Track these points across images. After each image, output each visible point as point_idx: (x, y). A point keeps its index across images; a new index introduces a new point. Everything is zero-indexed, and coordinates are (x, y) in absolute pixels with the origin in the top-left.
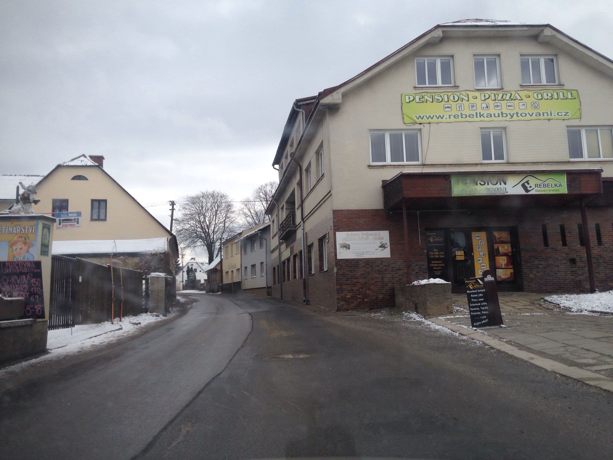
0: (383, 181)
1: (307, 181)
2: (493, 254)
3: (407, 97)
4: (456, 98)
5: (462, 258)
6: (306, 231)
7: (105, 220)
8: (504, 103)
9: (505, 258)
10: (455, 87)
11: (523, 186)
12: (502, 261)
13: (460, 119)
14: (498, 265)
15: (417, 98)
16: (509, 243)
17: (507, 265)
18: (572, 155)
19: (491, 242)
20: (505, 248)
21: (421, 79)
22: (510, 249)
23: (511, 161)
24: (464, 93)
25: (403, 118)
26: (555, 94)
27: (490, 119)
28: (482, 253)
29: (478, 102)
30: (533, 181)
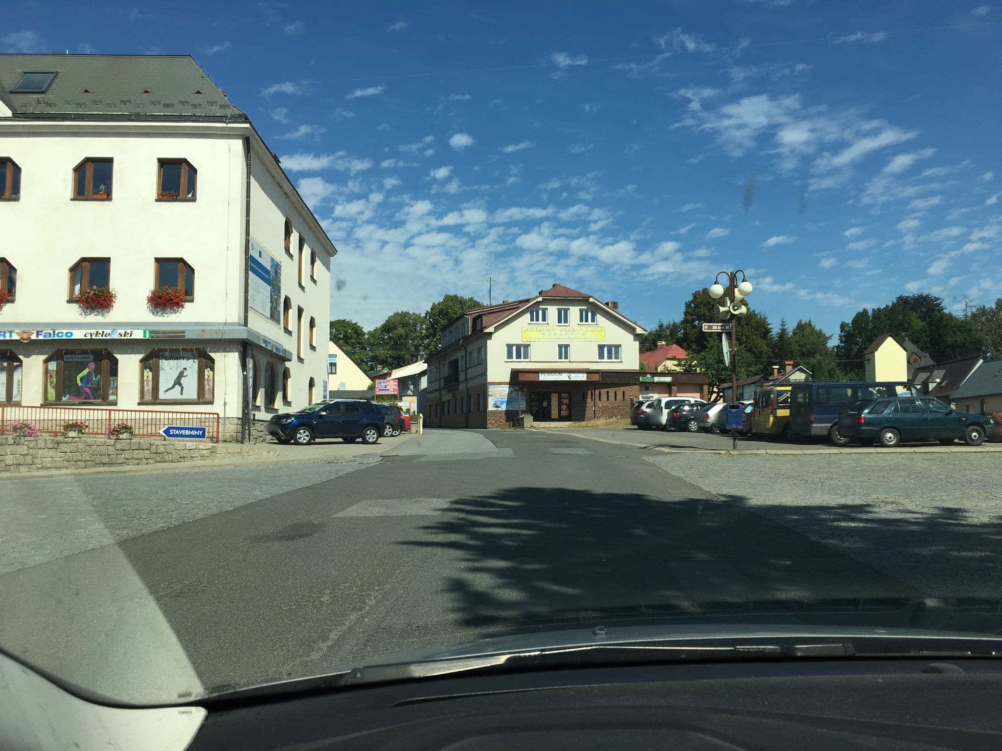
0: (512, 369)
1: (470, 358)
2: (560, 404)
3: (524, 329)
4: (548, 330)
5: (546, 406)
6: (468, 387)
7: (335, 373)
8: (569, 332)
9: (565, 406)
10: (548, 324)
11: (569, 377)
12: (564, 407)
13: (549, 340)
14: (562, 409)
15: (529, 329)
16: (567, 399)
17: (566, 409)
18: (599, 358)
19: (560, 398)
20: (566, 401)
21: (532, 319)
22: (568, 402)
23: (571, 361)
24: (552, 327)
25: (522, 338)
26: (594, 329)
27: (563, 340)
28: (555, 404)
29: (558, 332)
30: (572, 375)
